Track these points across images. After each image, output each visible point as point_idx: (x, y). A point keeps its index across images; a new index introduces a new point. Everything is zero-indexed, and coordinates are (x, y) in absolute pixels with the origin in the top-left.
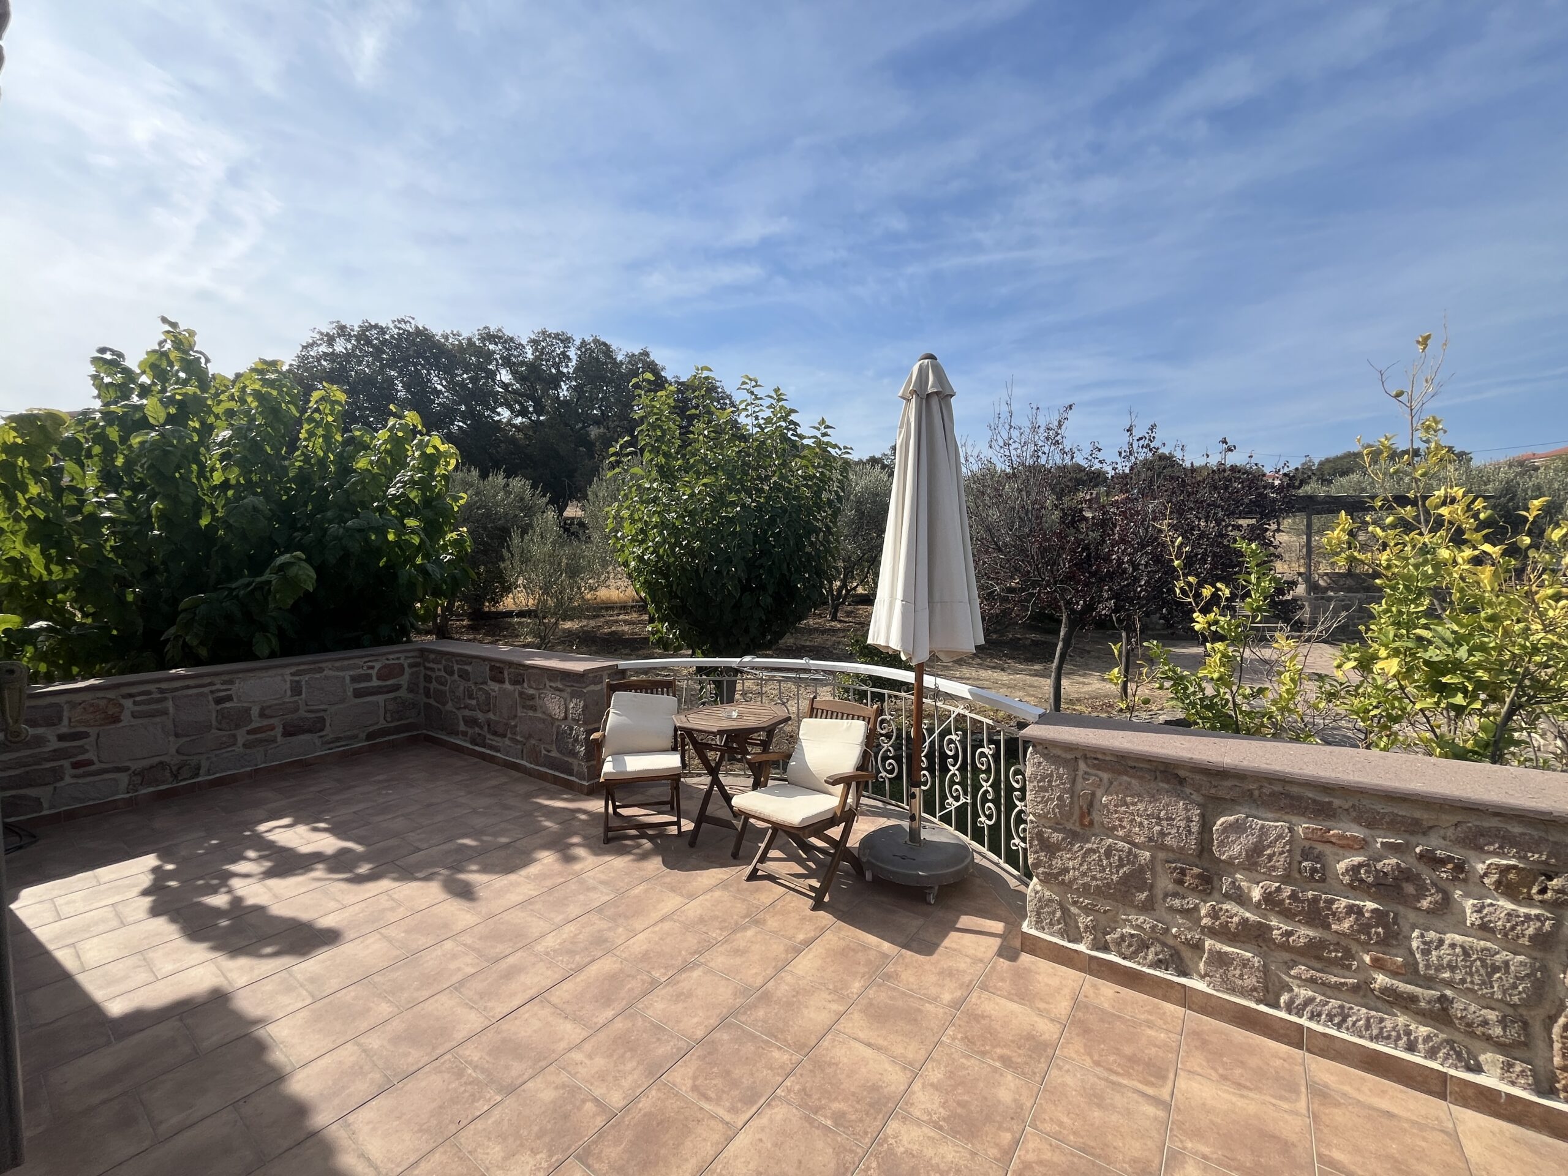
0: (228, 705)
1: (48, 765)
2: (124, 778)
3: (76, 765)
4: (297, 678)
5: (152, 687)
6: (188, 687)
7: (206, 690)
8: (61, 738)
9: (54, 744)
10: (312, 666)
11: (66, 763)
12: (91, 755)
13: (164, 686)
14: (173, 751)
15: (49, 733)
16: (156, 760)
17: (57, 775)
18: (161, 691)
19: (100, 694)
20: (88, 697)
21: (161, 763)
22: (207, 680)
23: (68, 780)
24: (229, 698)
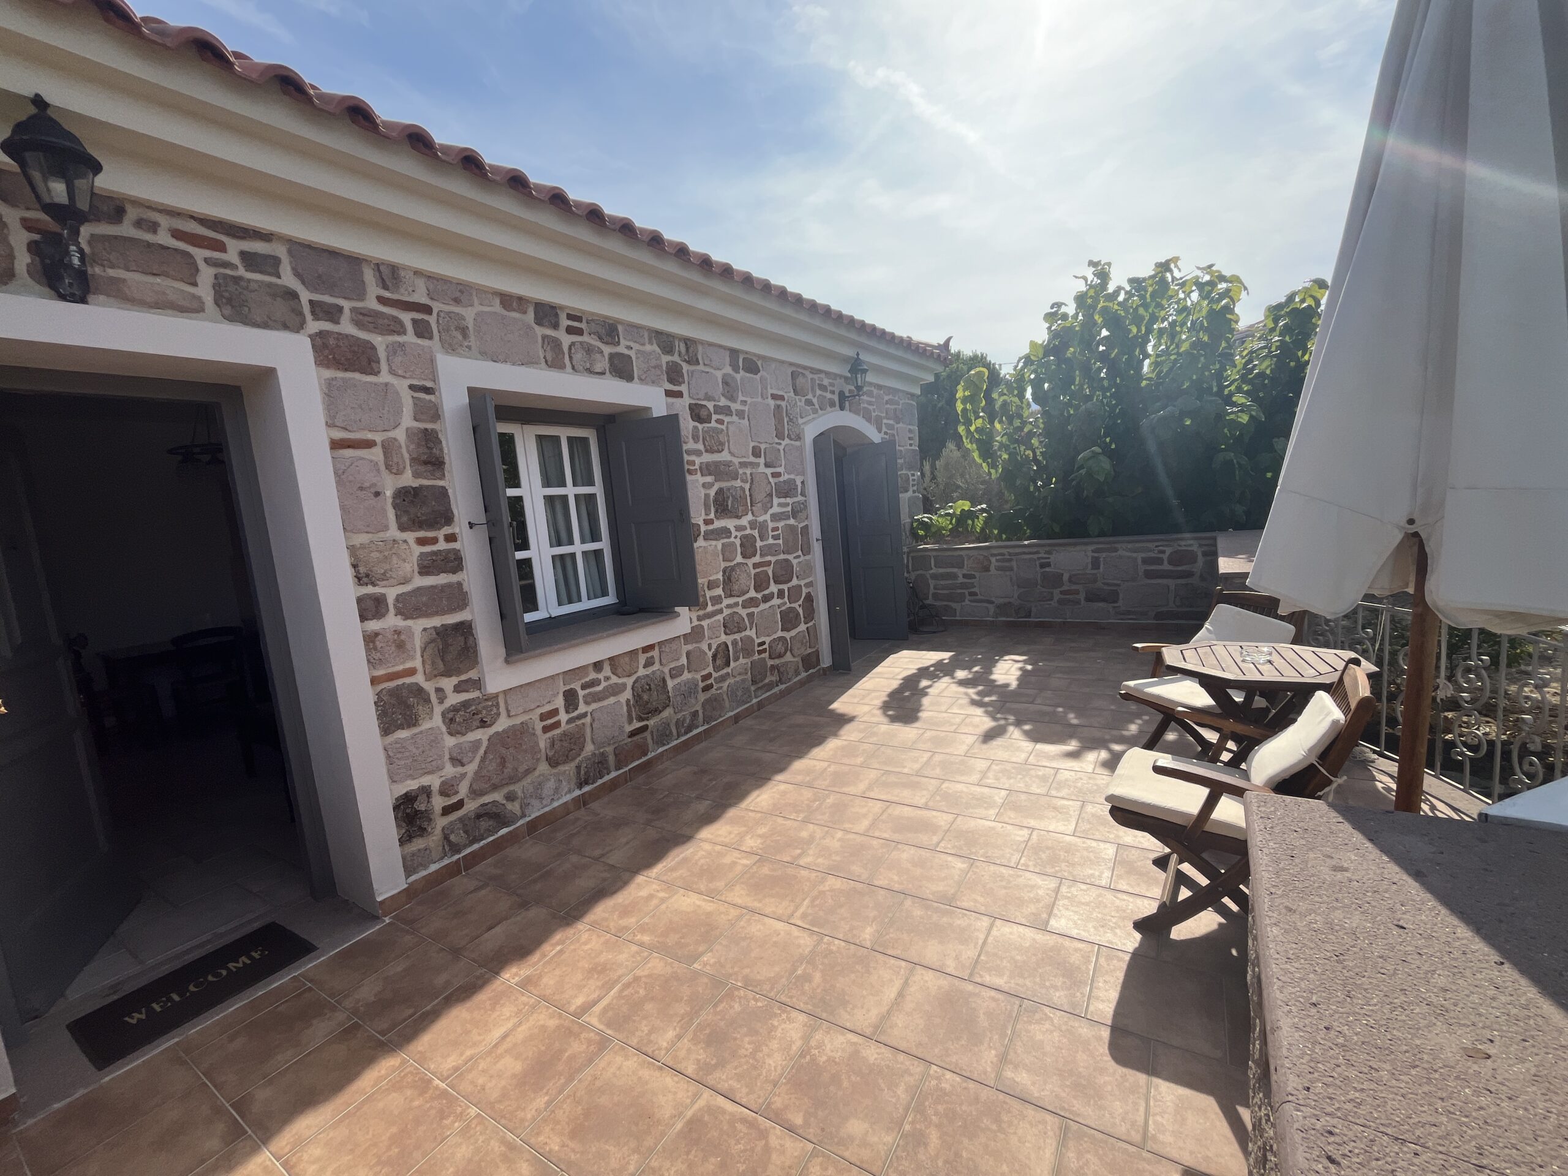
0: (1047, 569)
1: (959, 591)
2: (992, 608)
3: (971, 594)
4: (1096, 555)
5: (1005, 551)
6: (1024, 553)
7: (1035, 556)
8: (965, 576)
9: (961, 580)
10: (1109, 546)
11: (966, 592)
12: (976, 590)
13: (1011, 551)
14: (1016, 596)
15: (959, 573)
16: (1006, 600)
17: (962, 598)
18: (1010, 554)
19: (981, 552)
20: (975, 553)
21: (1010, 603)
22: (1035, 550)
23: (967, 602)
24: (1048, 565)
